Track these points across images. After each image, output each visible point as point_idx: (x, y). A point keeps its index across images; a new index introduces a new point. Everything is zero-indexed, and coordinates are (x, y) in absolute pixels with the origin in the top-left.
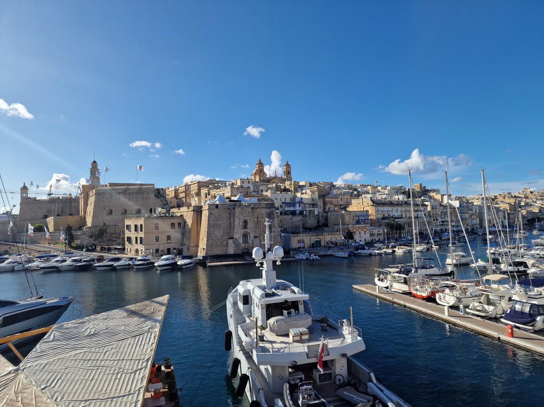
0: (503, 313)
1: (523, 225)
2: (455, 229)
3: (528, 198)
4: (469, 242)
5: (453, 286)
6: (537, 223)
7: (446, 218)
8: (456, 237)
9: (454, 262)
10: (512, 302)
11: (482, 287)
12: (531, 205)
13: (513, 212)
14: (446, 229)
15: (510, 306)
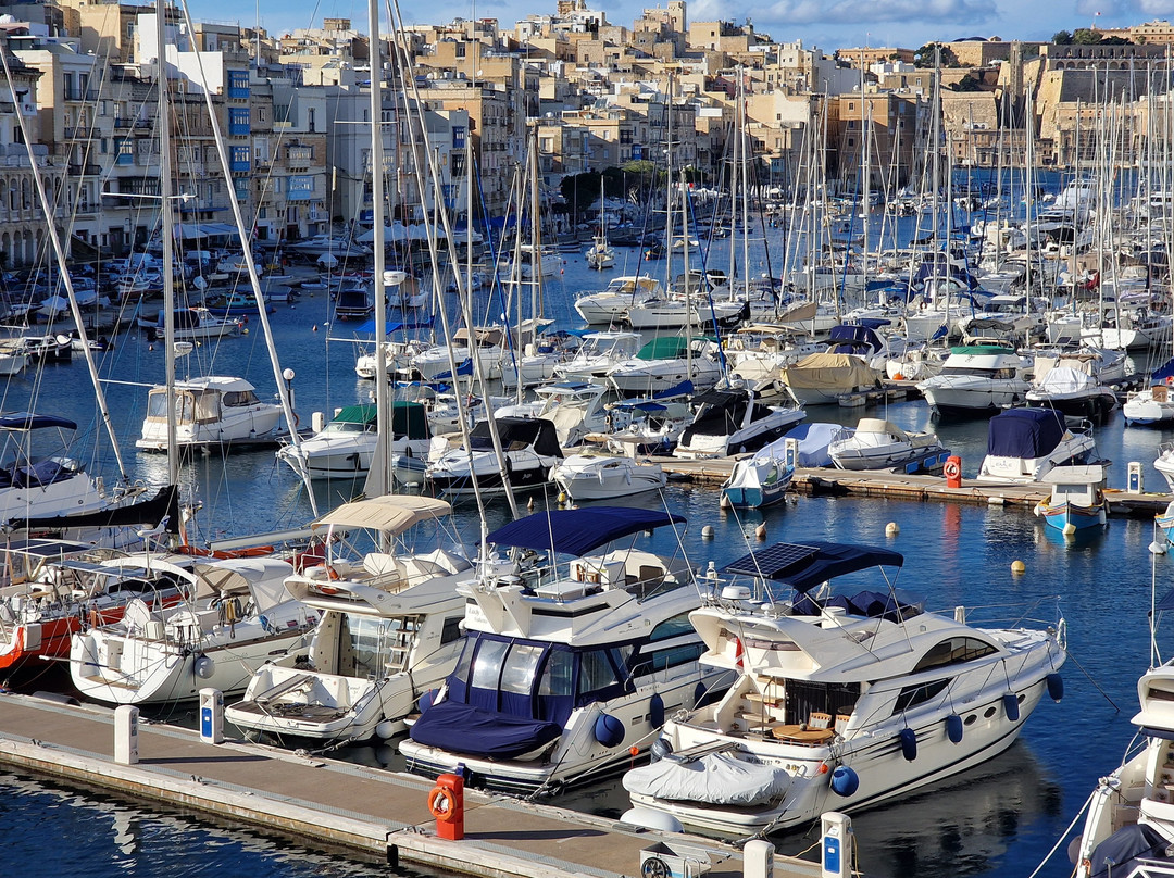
0: (414, 711)
1: (543, 211)
2: (195, 231)
3: (573, 59)
4: (269, 313)
5: (168, 580)
6: (602, 203)
7: (146, 159)
8: (200, 282)
9: (185, 434)
10: (460, 644)
11: (317, 575)
12: (587, 100)
13: (497, 134)
14: (142, 230)
15: (448, 668)
